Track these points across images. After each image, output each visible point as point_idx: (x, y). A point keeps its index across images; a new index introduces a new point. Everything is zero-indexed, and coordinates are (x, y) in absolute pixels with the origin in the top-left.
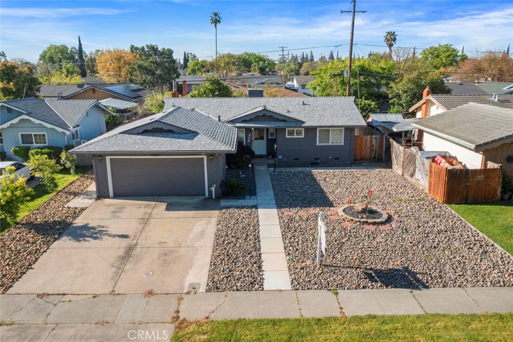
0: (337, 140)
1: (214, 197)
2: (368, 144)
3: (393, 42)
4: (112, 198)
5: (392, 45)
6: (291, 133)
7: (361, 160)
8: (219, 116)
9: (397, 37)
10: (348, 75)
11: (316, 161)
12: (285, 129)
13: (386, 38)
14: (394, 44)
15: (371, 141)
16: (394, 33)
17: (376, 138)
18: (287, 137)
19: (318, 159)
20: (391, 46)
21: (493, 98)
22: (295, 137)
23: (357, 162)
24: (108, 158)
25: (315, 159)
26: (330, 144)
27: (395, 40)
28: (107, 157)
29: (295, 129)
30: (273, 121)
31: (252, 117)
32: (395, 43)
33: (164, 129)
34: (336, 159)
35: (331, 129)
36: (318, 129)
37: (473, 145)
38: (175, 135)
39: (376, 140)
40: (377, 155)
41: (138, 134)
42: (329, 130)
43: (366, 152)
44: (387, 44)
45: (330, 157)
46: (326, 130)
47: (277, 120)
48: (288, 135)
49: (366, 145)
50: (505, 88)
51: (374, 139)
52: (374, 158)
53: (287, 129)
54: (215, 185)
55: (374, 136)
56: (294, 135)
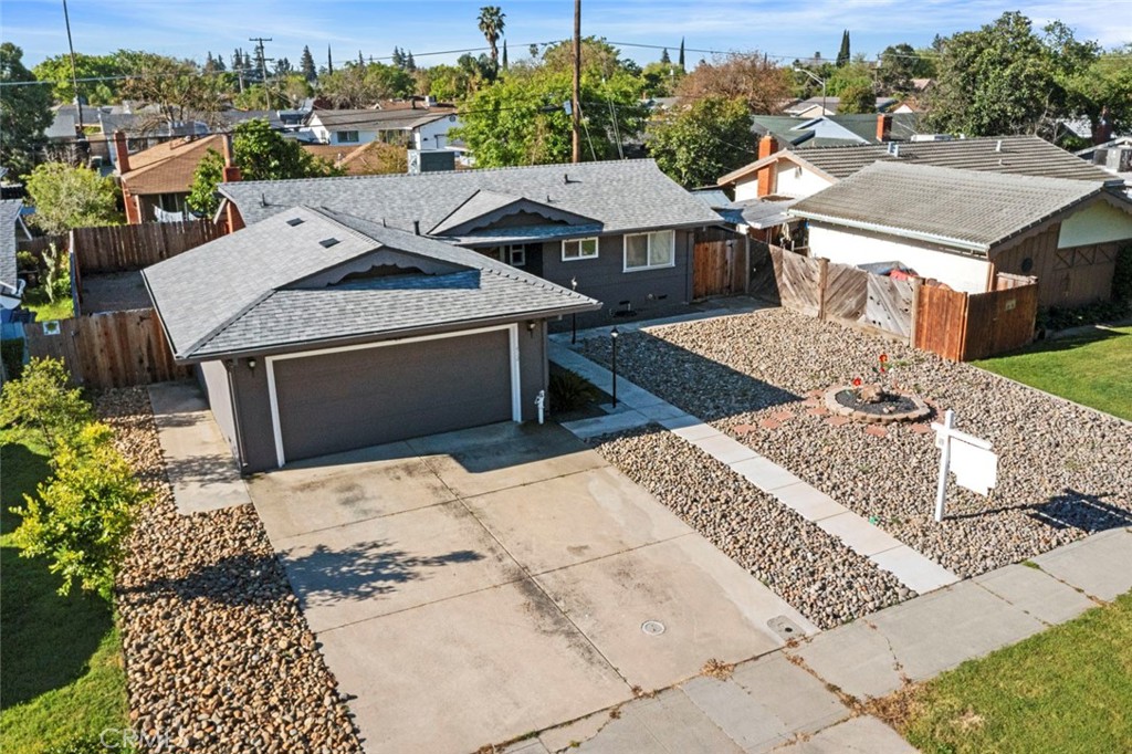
0: (663, 256)
1: (541, 420)
2: (718, 260)
3: (497, 31)
4: (285, 468)
5: (497, 36)
6: (572, 249)
7: (706, 294)
8: (417, 223)
9: (504, 20)
10: (575, 109)
11: (623, 308)
12: (560, 242)
13: (483, 22)
14: (500, 34)
15: (724, 252)
16: (498, 9)
17: (731, 245)
18: (564, 259)
19: (627, 302)
20: (494, 38)
21: (888, 152)
22: (581, 257)
23: (699, 300)
24: (269, 360)
25: (622, 303)
26: (649, 267)
27: (500, 25)
28: (267, 358)
29: (581, 240)
30: (538, 224)
31: (495, 219)
32: (502, 32)
33: (400, 266)
34: (660, 298)
35: (649, 233)
36: (625, 236)
37: (983, 245)
38: (427, 280)
39: (732, 251)
40: (733, 281)
41: (330, 286)
42: (646, 236)
43: (715, 278)
44: (486, 34)
45: (651, 296)
46: (641, 237)
47: (550, 222)
48: (567, 256)
49: (715, 261)
50: (794, 129)
51: (729, 248)
52: (729, 287)
53: (564, 242)
54: (542, 392)
55: (729, 242)
56: (578, 255)
